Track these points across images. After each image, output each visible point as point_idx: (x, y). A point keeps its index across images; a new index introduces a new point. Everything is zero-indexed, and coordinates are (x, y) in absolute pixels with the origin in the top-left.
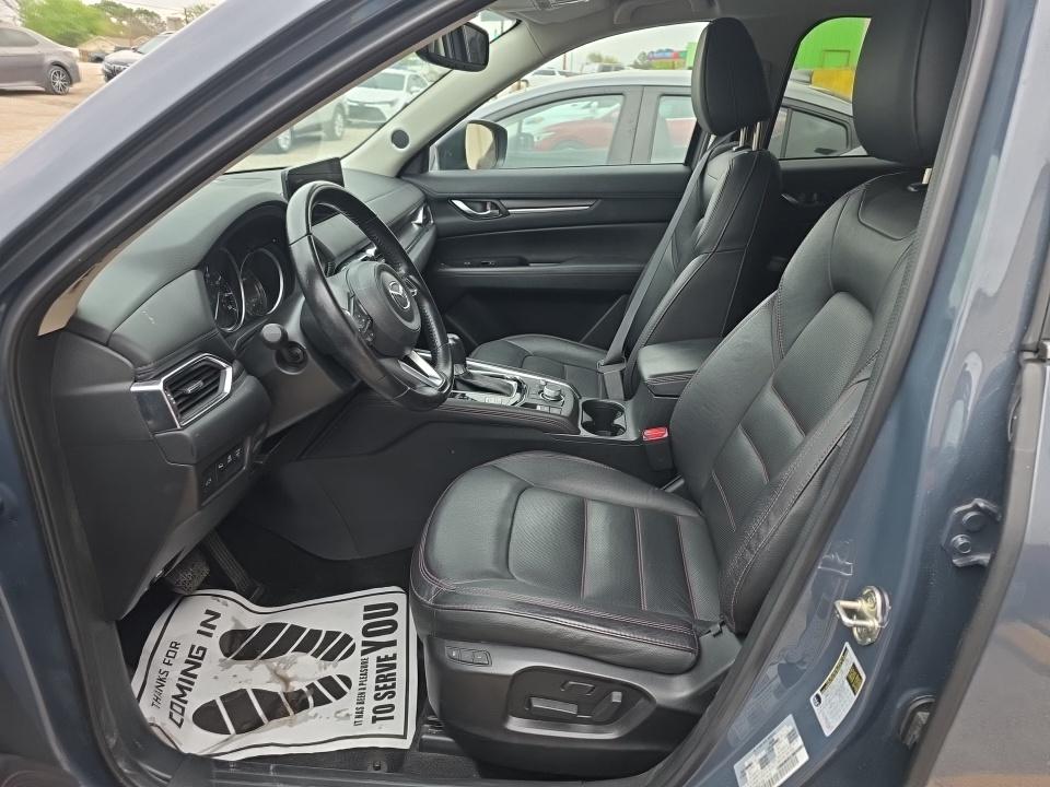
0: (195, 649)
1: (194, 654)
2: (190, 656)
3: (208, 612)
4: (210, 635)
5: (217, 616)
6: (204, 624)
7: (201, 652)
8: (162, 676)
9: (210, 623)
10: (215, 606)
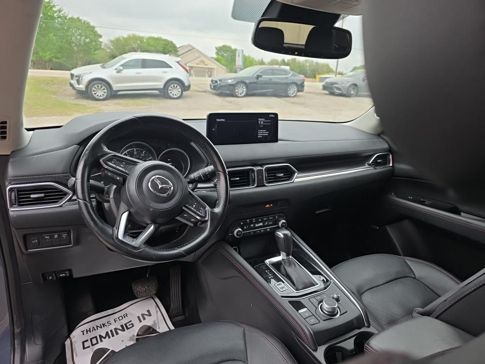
0: (130, 323)
1: (128, 325)
2: (126, 325)
3: (148, 311)
4: (140, 321)
5: (150, 315)
6: (143, 315)
7: (131, 326)
8: (106, 324)
9: (145, 316)
10: (153, 310)
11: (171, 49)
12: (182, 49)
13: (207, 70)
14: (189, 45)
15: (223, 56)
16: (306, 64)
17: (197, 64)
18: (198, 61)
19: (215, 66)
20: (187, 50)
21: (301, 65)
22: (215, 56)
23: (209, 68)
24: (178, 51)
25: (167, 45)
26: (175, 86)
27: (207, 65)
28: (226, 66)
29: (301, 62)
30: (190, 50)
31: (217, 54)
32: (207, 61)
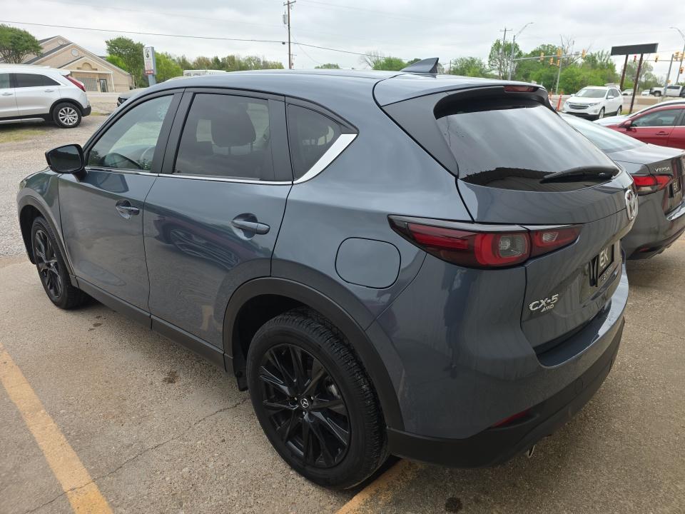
11: (26, 44)
12: (48, 44)
13: (97, 78)
14: (59, 38)
15: (120, 55)
16: (250, 64)
17: (78, 68)
18: (79, 63)
19: (111, 72)
20: (56, 45)
21: (244, 65)
22: (107, 55)
23: (99, 74)
24: (41, 48)
25: (19, 38)
26: (68, 110)
27: (96, 70)
28: (129, 71)
29: (243, 61)
30: (62, 46)
31: (110, 51)
32: (95, 64)
